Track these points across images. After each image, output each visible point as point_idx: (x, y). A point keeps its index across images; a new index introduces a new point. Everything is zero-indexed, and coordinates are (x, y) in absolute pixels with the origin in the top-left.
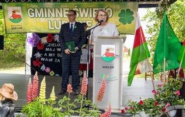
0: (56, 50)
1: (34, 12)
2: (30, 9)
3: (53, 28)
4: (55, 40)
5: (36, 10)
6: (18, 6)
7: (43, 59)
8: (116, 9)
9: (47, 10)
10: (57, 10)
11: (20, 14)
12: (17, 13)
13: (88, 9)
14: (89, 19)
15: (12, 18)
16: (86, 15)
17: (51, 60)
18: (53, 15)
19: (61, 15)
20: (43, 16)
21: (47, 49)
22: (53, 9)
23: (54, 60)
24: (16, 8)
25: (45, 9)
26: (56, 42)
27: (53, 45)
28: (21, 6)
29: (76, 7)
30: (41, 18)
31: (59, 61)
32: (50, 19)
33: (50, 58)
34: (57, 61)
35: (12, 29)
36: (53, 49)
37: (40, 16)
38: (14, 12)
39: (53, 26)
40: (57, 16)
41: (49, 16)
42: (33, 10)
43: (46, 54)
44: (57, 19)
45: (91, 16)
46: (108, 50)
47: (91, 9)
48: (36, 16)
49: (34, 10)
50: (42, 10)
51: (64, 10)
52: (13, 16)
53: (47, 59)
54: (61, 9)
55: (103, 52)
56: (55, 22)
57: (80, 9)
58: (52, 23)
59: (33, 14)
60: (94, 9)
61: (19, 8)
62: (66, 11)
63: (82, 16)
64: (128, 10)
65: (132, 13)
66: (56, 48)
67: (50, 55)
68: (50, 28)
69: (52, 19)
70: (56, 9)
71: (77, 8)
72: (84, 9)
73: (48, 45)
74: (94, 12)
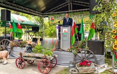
5: (59, 17)
6: (53, 16)
8: (88, 14)
16: (76, 18)
24: (52, 17)
25: (62, 16)
35: (52, 24)
38: (52, 18)
46: (65, 30)
52: (52, 19)
55: (64, 31)
74: (79, 16)
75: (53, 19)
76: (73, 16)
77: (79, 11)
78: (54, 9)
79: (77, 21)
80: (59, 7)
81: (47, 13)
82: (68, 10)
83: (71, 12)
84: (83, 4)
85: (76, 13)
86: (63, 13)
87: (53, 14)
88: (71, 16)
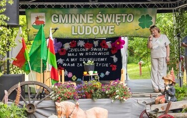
0: (78, 55)
1: (58, 18)
2: (55, 15)
3: (77, 34)
4: (78, 45)
5: (61, 16)
6: (42, 12)
7: (65, 65)
8: (137, 15)
9: (71, 16)
10: (81, 16)
11: (44, 20)
12: (40, 20)
13: (111, 15)
14: (111, 24)
15: (35, 24)
16: (109, 21)
17: (73, 65)
18: (77, 21)
19: (85, 21)
20: (67, 22)
21: (69, 55)
22: (78, 15)
23: (76, 65)
25: (70, 15)
26: (79, 47)
27: (75, 50)
28: (45, 12)
29: (100, 12)
30: (65, 24)
31: (81, 65)
32: (73, 25)
33: (72, 63)
34: (79, 65)
35: (34, 35)
36: (75, 54)
37: (63, 22)
38: (37, 18)
39: (76, 31)
40: (81, 22)
41: (73, 22)
42: (57, 16)
43: (68, 60)
44: (81, 25)
45: (114, 22)
47: (114, 15)
48: (60, 22)
49: (59, 16)
50: (66, 16)
51: (89, 15)
52: (36, 22)
53: (69, 65)
54: (86, 15)
56: (79, 27)
57: (104, 15)
58: (76, 28)
59: (57, 19)
60: (117, 15)
61: (43, 14)
62: (90, 17)
63: (105, 21)
64: (148, 16)
65: (151, 18)
66: (78, 53)
67: (72, 60)
68: (73, 33)
69: (76, 25)
71: (101, 14)
72: (107, 15)
73: (70, 50)
74: (117, 18)
75: (42, 22)
76: (102, 18)
77: (116, 6)
79: (110, 30)
83: (94, 6)
85: (109, 10)
86: (72, 6)
87: (40, 7)
88: (94, 16)
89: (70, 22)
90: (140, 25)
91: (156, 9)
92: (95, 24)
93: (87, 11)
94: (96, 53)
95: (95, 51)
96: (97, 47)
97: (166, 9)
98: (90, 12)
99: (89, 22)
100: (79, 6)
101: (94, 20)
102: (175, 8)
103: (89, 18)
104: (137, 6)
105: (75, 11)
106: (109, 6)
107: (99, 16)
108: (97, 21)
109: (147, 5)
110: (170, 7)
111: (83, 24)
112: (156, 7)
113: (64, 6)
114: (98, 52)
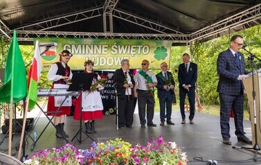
1: (71, 48)
2: (67, 45)
5: (73, 46)
11: (55, 50)
13: (127, 46)
15: (45, 55)
16: (124, 52)
18: (91, 51)
19: (99, 51)
20: (80, 52)
22: (92, 46)
25: (84, 46)
29: (115, 43)
30: (78, 55)
32: (87, 56)
35: (45, 67)
37: (77, 52)
40: (95, 53)
41: (87, 53)
42: (69, 47)
44: (95, 56)
45: (129, 53)
47: (129, 46)
48: (73, 52)
49: (71, 46)
50: (80, 46)
51: (103, 46)
54: (100, 46)
57: (119, 46)
60: (132, 47)
63: (120, 52)
64: (163, 47)
65: (166, 50)
69: (89, 55)
70: (95, 46)
71: (116, 45)
72: (123, 46)
74: (132, 49)
75: (53, 53)
76: (117, 49)
77: (131, 38)
78: (54, 23)
80: (72, 19)
81: (25, 29)
82: (103, 32)
83: (109, 37)
84: (140, 22)
85: (125, 41)
86: (86, 37)
87: (50, 36)
88: (109, 47)
89: (84, 52)
90: (155, 57)
91: (171, 42)
92: (110, 54)
93: (102, 42)
94: (110, 86)
95: (109, 83)
96: (111, 80)
97: (181, 42)
98: (105, 43)
99: (103, 52)
100: (93, 37)
101: (109, 51)
102: (189, 42)
103: (104, 49)
104: (152, 38)
105: (89, 41)
106: (125, 37)
107: (115, 48)
108: (112, 52)
109: (163, 37)
110: (185, 39)
111: (97, 55)
112: (171, 39)
113: (78, 36)
114: (112, 84)
